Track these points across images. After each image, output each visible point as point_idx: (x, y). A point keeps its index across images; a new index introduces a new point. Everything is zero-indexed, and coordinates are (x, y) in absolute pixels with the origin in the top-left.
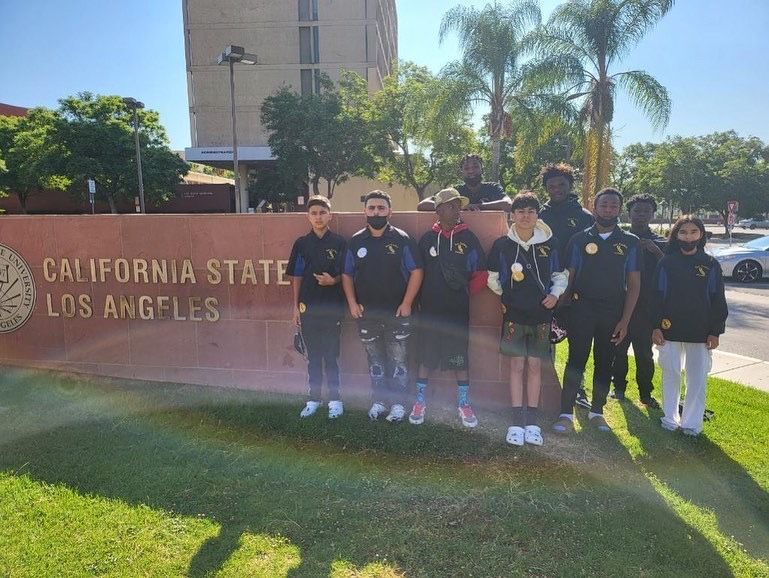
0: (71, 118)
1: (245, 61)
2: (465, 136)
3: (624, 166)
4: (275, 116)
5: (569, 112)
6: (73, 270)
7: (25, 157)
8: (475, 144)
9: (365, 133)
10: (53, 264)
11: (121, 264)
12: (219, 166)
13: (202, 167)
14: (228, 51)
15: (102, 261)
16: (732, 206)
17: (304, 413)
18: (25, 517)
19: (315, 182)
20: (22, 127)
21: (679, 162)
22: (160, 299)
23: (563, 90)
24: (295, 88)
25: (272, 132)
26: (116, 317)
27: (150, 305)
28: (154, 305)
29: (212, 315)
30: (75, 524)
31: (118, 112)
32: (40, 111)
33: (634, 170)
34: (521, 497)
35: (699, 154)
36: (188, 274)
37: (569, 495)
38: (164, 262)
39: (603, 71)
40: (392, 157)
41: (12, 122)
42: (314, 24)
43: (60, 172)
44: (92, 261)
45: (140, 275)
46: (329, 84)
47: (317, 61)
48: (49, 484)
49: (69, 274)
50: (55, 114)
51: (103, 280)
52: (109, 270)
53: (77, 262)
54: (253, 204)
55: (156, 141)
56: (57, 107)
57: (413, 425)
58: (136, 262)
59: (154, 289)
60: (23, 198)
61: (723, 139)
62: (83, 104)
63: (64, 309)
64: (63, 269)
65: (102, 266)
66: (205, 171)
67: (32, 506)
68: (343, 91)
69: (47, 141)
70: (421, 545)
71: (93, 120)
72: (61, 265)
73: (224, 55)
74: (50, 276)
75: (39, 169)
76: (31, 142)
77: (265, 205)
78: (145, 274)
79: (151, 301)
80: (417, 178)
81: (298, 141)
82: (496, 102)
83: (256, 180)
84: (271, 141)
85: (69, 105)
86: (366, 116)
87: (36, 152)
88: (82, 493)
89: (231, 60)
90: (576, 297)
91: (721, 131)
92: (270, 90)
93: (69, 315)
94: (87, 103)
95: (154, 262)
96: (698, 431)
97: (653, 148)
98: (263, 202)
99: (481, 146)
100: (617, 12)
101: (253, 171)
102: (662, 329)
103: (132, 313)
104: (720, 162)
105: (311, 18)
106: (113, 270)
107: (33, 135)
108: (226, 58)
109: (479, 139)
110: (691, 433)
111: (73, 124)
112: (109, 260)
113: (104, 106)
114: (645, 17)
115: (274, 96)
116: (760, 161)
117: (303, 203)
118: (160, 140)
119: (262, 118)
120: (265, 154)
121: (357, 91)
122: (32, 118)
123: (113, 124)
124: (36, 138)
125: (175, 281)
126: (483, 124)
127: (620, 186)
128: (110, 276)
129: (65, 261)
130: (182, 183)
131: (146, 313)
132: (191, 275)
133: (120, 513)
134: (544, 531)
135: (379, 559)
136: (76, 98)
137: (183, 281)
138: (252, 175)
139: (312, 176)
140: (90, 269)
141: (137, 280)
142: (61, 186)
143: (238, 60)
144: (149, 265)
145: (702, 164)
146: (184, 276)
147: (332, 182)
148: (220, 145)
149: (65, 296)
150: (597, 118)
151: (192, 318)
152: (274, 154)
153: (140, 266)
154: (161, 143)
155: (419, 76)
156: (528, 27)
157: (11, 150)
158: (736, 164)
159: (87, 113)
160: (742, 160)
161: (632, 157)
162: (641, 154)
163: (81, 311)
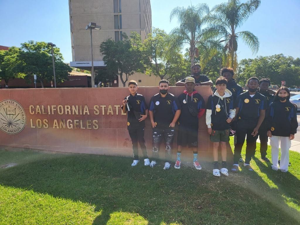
0: (26, 51)
1: (97, 29)
2: (179, 57)
3: (240, 68)
4: (106, 49)
5: (220, 47)
6: (41, 110)
7: (8, 66)
8: (183, 60)
9: (140, 56)
10: (33, 107)
11: (60, 107)
12: (82, 69)
13: (76, 69)
14: (90, 25)
15: (53, 106)
16: (283, 83)
17: (133, 165)
18: (35, 206)
19: (121, 75)
20: (7, 54)
21: (262, 66)
22: (75, 121)
23: (218, 39)
24: (113, 39)
25: (104, 55)
26: (58, 128)
27: (71, 123)
28: (73, 123)
29: (96, 127)
30: (55, 209)
31: (44, 48)
32: (14, 48)
33: (244, 69)
34: (224, 197)
35: (269, 63)
36: (86, 111)
37: (242, 196)
38: (77, 107)
39: (233, 31)
40: (151, 65)
41: (3, 52)
42: (120, 14)
43: (22, 72)
44: (49, 106)
45: (68, 112)
46: (126, 37)
47: (121, 28)
48: (41, 193)
49: (40, 111)
50: (20, 49)
51: (53, 114)
52: (55, 110)
53: (43, 106)
54: (96, 83)
55: (58, 59)
56: (20, 46)
57: (176, 169)
58: (66, 106)
59: (73, 117)
60: (7, 82)
61: (278, 57)
62: (30, 45)
63: (37, 125)
64: (37, 109)
65: (53, 108)
66: (77, 71)
67: (37, 202)
68: (132, 40)
69: (17, 60)
70: (189, 216)
71: (35, 51)
72: (36, 108)
73: (88, 26)
74: (32, 112)
75: (14, 70)
76: (10, 60)
77: (101, 84)
78: (70, 112)
79: (72, 122)
80: (160, 73)
81: (114, 59)
82: (192, 43)
83: (97, 74)
84: (104, 59)
85: (25, 46)
86: (141, 49)
87: (12, 63)
88: (55, 197)
89: (91, 28)
90: (240, 118)
91: (277, 54)
92: (103, 39)
93: (39, 127)
94: (32, 45)
95: (73, 106)
96: (287, 170)
97: (251, 60)
98: (100, 82)
99: (185, 61)
100: (239, 8)
101: (97, 71)
102: (271, 131)
103: (64, 126)
104: (277, 66)
105: (119, 12)
106: (57, 110)
107: (11, 57)
108: (89, 27)
109: (184, 58)
110: (284, 171)
111: (27, 53)
112: (55, 106)
113: (39, 46)
114: (249, 10)
115: (105, 42)
116: (292, 65)
117: (116, 83)
118: (60, 59)
119: (101, 50)
120: (101, 64)
121: (137, 40)
122: (10, 50)
123: (43, 53)
124: (13, 58)
125: (81, 114)
126: (186, 52)
127: (238, 75)
128: (56, 112)
129: (38, 106)
130: (69, 75)
131: (70, 126)
132: (88, 111)
133: (70, 204)
134: (235, 210)
135: (175, 221)
136: (28, 43)
137: (84, 114)
138: (96, 72)
139: (119, 72)
140: (48, 109)
141: (66, 114)
142: (22, 77)
143: (94, 28)
144: (71, 107)
145: (270, 67)
146: (85, 112)
147: (128, 74)
148: (84, 60)
149: (38, 120)
150: (231, 49)
151: (88, 128)
152: (105, 64)
153: (68, 108)
154: (60, 60)
155: (161, 34)
156: (204, 14)
157: (3, 63)
158: (284, 67)
159: (32, 48)
160: (285, 65)
161: (243, 64)
162: (246, 63)
163: (44, 125)
